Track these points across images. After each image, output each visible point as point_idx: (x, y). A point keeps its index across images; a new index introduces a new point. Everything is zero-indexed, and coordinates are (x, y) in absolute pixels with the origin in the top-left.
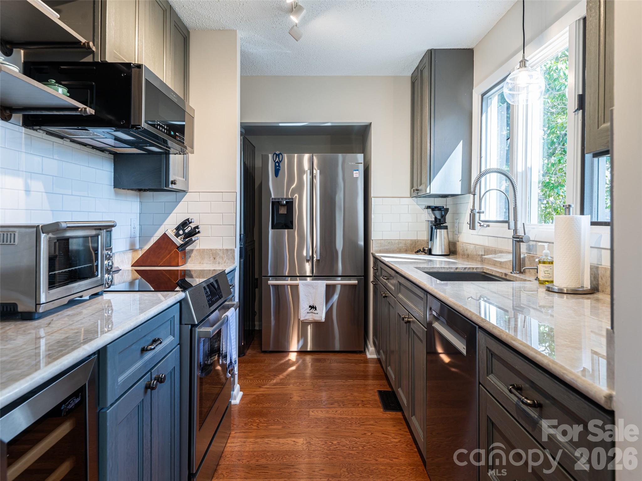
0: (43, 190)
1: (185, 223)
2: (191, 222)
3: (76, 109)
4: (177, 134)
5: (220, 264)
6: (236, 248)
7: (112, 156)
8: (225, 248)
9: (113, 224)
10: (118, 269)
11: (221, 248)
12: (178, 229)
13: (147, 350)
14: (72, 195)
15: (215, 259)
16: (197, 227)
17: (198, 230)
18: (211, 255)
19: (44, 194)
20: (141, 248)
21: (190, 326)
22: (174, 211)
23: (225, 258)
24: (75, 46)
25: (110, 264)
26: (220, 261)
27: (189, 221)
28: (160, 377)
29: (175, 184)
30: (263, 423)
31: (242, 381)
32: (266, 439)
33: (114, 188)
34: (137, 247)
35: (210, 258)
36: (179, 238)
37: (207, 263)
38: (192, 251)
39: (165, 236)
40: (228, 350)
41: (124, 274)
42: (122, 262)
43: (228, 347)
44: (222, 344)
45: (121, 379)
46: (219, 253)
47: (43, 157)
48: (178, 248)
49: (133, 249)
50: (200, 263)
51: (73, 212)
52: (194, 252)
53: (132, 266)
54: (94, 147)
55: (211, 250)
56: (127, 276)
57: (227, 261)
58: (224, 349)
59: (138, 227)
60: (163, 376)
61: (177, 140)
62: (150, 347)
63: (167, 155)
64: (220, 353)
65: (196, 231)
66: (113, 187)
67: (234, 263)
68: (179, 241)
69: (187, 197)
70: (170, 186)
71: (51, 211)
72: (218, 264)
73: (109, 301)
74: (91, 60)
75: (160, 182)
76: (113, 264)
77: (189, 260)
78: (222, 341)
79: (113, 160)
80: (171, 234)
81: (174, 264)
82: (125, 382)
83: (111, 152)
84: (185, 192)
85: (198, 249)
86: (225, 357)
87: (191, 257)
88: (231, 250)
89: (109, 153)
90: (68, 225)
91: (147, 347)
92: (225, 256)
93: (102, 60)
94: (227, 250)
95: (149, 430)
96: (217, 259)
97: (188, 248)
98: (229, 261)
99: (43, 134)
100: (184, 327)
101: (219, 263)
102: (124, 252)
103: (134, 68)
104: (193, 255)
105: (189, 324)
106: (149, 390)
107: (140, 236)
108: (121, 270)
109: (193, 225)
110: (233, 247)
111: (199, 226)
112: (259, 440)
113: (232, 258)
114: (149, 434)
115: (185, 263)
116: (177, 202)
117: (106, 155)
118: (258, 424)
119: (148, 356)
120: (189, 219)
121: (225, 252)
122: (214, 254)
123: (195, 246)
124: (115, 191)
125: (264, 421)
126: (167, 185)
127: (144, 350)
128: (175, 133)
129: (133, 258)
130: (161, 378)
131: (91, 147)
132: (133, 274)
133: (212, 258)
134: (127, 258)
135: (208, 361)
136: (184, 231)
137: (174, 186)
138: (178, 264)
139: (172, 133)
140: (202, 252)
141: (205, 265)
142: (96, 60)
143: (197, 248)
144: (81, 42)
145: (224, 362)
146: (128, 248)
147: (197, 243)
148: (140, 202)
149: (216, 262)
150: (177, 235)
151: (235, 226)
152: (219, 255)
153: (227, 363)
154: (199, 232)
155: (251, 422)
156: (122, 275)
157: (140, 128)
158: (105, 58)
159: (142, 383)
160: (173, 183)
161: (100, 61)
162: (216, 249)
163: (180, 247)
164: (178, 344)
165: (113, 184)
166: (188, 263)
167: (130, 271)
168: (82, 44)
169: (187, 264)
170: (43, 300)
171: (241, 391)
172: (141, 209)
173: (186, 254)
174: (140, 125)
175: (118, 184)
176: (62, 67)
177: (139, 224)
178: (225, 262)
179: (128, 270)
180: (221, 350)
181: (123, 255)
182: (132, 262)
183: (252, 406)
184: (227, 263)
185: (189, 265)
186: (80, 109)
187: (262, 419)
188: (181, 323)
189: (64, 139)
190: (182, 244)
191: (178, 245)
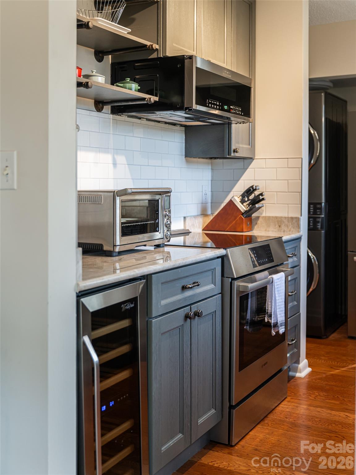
0: (126, 163)
1: (250, 191)
2: (256, 189)
3: (144, 99)
4: (231, 107)
5: (285, 233)
6: (301, 216)
7: (183, 128)
8: (290, 216)
9: (169, 190)
10: (189, 232)
11: (287, 216)
12: (243, 196)
13: (186, 288)
14: (148, 166)
15: (280, 226)
16: (261, 194)
17: (263, 197)
18: (276, 222)
19: (126, 165)
20: (212, 214)
21: (230, 279)
22: (242, 178)
23: (290, 227)
24: (143, 49)
25: (169, 222)
26: (285, 230)
27: (253, 188)
28: (197, 312)
29: (237, 152)
30: (321, 396)
31: (315, 360)
32: (319, 409)
33: (186, 157)
34: (209, 212)
35: (275, 225)
36: (244, 204)
37: (272, 231)
38: (258, 218)
39: (231, 203)
40: (273, 310)
41: (195, 237)
42: (193, 225)
43: (273, 307)
44: (268, 304)
45: (163, 302)
46: (284, 220)
47: (125, 136)
48: (243, 214)
49: (204, 214)
50: (266, 230)
51: (149, 180)
52: (260, 219)
53: (203, 230)
54: (166, 123)
55: (276, 217)
56: (198, 239)
57: (292, 229)
58: (269, 309)
59: (209, 194)
60: (200, 311)
61: (232, 113)
62: (188, 286)
63: (229, 125)
64: (266, 312)
65: (259, 198)
66: (184, 156)
67: (299, 232)
68: (243, 208)
69: (254, 164)
70: (232, 154)
71: (132, 179)
72: (283, 233)
73: (169, 253)
74: (156, 57)
75: (223, 151)
76: (171, 223)
77: (256, 227)
78: (268, 301)
79: (184, 132)
80: (237, 201)
81: (239, 229)
82: (166, 305)
83: (182, 125)
84: (252, 159)
85: (264, 217)
86: (270, 316)
87: (257, 224)
88: (296, 218)
89: (180, 126)
90: (132, 191)
91: (186, 286)
92: (290, 224)
93: (163, 55)
94: (292, 218)
95: (189, 350)
96: (283, 227)
97: (254, 215)
98: (294, 230)
99: (126, 118)
100: (225, 279)
101: (284, 231)
102: (195, 217)
103: (186, 59)
104: (259, 222)
105: (230, 278)
106: (188, 320)
107: (212, 202)
108: (191, 232)
109: (257, 193)
110: (298, 215)
111: (263, 194)
112: (312, 408)
113: (297, 227)
114: (189, 354)
115: (251, 229)
116: (245, 169)
117: (178, 128)
118: (316, 396)
119: (188, 293)
120: (253, 186)
121: (290, 219)
122: (279, 222)
123: (262, 214)
124: (186, 160)
125: (324, 395)
126: (229, 153)
127: (184, 288)
128: (229, 107)
129: (204, 223)
130: (199, 313)
131: (164, 123)
132: (204, 237)
133: (277, 226)
134: (198, 222)
135: (255, 318)
136: (248, 198)
137: (237, 155)
138: (243, 230)
139: (226, 107)
140: (268, 219)
141: (270, 232)
142: (159, 56)
143: (264, 215)
144: (147, 45)
145: (270, 320)
146: (199, 213)
147: (263, 211)
148: (212, 169)
149: (281, 229)
150: (243, 202)
151: (300, 193)
152: (284, 222)
153: (271, 322)
154: (263, 199)
155: (310, 393)
156: (193, 237)
157: (191, 109)
158: (166, 54)
159: (182, 312)
160: (235, 151)
161: (162, 56)
162: (281, 217)
163: (245, 214)
164: (220, 293)
165: (184, 154)
166: (255, 229)
167: (201, 235)
168: (148, 47)
169: (253, 231)
170: (118, 243)
171: (309, 367)
172: (212, 176)
173: (252, 221)
174: (191, 107)
175: (189, 154)
176: (136, 64)
177: (210, 190)
178: (290, 231)
179: (199, 233)
180: (267, 309)
181: (194, 219)
182: (203, 226)
183: (316, 381)
184: (292, 232)
185: (256, 231)
186: (146, 99)
187: (322, 393)
188: (223, 275)
189: (142, 119)
190: (246, 211)
191: (243, 211)
